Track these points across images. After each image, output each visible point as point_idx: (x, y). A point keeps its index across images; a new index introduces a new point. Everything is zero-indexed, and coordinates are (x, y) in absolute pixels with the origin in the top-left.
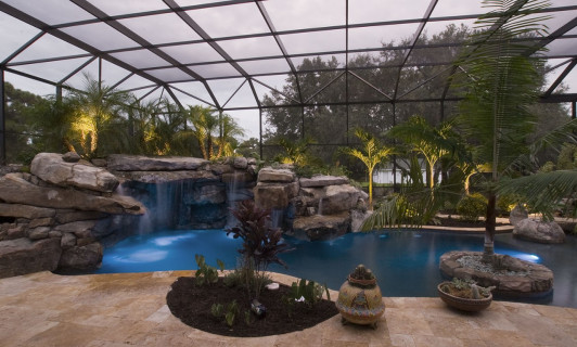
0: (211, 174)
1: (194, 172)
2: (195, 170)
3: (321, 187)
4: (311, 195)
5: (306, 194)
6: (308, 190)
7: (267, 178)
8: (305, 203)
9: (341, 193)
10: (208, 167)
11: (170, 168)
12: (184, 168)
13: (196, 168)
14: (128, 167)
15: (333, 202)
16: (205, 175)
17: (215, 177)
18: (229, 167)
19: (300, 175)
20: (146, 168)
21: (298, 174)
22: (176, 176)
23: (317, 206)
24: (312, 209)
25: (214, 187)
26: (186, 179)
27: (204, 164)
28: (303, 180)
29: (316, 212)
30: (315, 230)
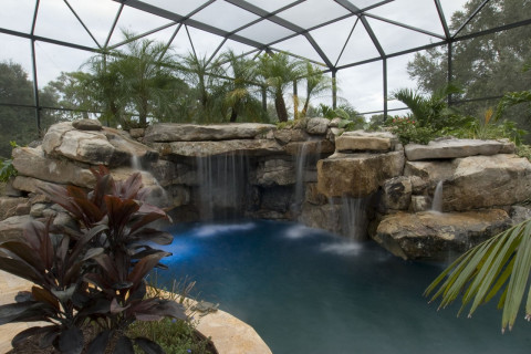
0: (274, 144)
1: (249, 141)
2: (252, 138)
3: (446, 159)
4: (424, 174)
5: (415, 172)
6: (420, 166)
7: (347, 146)
8: (408, 188)
9: (490, 170)
10: (270, 135)
11: (218, 136)
12: (235, 137)
13: (252, 136)
14: (166, 137)
15: (468, 188)
16: (264, 146)
17: (280, 148)
18: (299, 133)
19: (405, 140)
20: (187, 137)
21: (402, 137)
22: (224, 147)
23: (432, 195)
24: (420, 200)
25: (280, 161)
26: (237, 151)
27: (264, 131)
28: (411, 148)
29: (429, 206)
30: (416, 240)
